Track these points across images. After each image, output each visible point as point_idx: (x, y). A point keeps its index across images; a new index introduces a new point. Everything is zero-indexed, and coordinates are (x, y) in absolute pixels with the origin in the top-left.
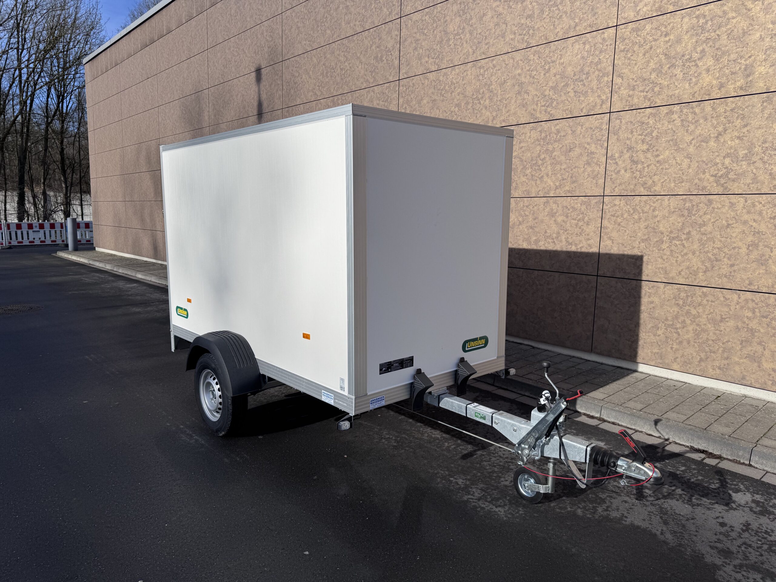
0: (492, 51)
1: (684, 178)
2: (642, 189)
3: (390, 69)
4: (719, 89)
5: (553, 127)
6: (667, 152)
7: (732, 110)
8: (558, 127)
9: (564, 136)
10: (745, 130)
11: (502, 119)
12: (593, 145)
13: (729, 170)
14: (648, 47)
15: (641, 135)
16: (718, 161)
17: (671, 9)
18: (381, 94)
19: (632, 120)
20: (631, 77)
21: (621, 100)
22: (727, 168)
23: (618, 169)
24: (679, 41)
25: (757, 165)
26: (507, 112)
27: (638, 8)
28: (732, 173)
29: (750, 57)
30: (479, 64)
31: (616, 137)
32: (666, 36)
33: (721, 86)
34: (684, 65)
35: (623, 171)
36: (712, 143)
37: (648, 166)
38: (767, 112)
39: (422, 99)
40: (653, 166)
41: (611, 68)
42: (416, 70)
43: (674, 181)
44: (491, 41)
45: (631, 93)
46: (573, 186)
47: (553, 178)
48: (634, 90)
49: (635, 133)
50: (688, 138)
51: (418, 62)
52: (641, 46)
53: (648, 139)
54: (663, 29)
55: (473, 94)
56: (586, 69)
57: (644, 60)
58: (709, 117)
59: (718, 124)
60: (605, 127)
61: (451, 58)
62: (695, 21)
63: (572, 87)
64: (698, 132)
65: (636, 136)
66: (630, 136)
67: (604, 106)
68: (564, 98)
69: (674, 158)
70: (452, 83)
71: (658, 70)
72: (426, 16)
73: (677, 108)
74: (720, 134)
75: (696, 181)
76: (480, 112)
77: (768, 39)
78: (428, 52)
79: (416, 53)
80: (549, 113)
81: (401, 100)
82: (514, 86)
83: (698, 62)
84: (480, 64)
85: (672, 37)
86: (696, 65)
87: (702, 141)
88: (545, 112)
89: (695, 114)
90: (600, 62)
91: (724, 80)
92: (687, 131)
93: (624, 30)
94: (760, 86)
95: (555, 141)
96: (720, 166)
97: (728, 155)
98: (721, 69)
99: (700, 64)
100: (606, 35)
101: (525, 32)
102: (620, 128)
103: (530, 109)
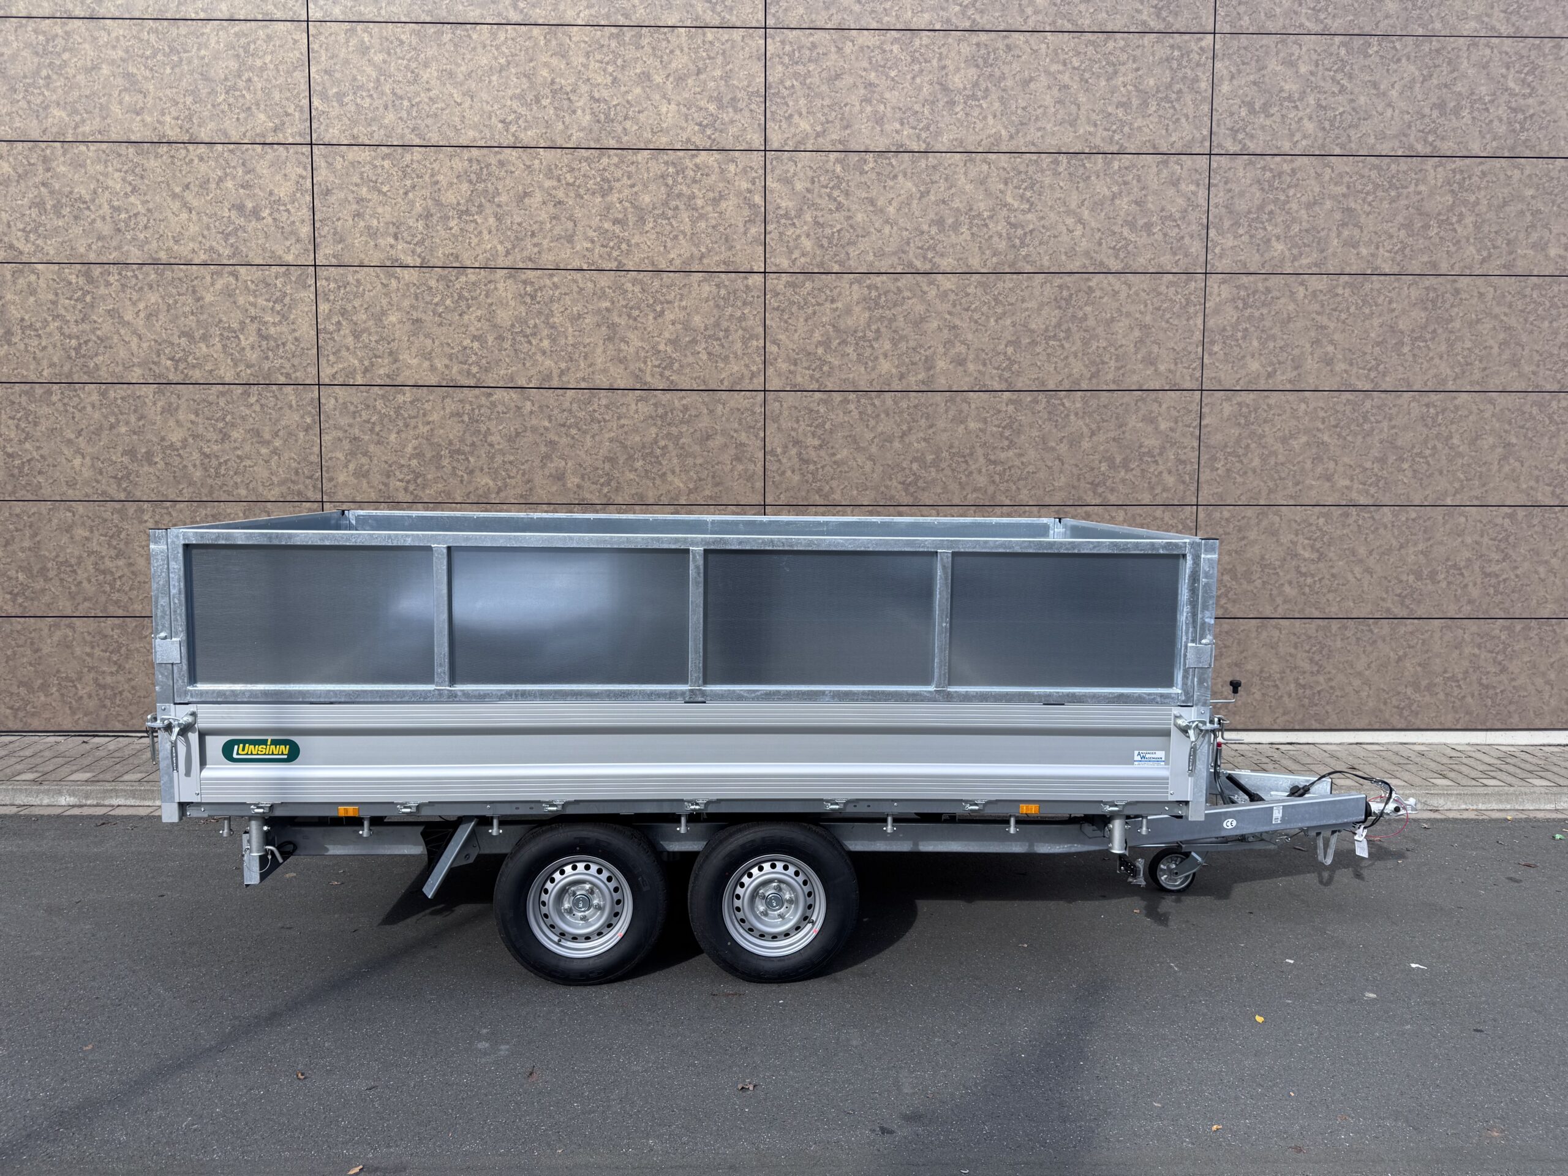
0: (548, 259)
1: (869, 484)
2: (817, 497)
3: (287, 239)
4: (900, 380)
5: (676, 402)
6: (845, 452)
7: (915, 407)
8: (684, 402)
9: (696, 416)
10: (931, 431)
11: (580, 375)
12: (744, 434)
13: (918, 478)
14: (810, 311)
15: (811, 426)
16: (905, 465)
17: (836, 268)
18: (261, 286)
19: (797, 405)
20: (791, 346)
21: (780, 375)
22: (915, 474)
23: (782, 469)
24: (848, 311)
25: (945, 472)
26: (590, 366)
27: (794, 257)
28: (921, 481)
29: (930, 348)
30: (524, 275)
31: (776, 425)
32: (833, 301)
33: (902, 377)
34: (857, 344)
35: (789, 473)
36: (897, 445)
37: (823, 467)
38: (951, 413)
39: (384, 313)
40: (828, 468)
41: (761, 329)
42: (362, 256)
43: (857, 488)
44: (545, 242)
45: (792, 368)
46: (716, 490)
47: (683, 476)
48: (796, 364)
49: (801, 423)
50: (869, 436)
51: (367, 242)
52: (800, 308)
53: (819, 432)
54: (828, 292)
55: (513, 326)
56: (725, 324)
57: (806, 329)
58: (891, 413)
59: (901, 421)
60: (759, 410)
61: (454, 251)
62: (866, 291)
63: (704, 345)
64: (880, 429)
65: (803, 427)
66: (795, 426)
67: (755, 381)
68: (691, 359)
69: (854, 459)
70: (461, 296)
71: (826, 344)
72: (383, 159)
73: (852, 396)
74: (904, 434)
75: (883, 489)
76: (531, 357)
77: (946, 331)
78: (392, 229)
79: (362, 224)
80: (668, 379)
81: (324, 307)
82: (598, 325)
83: (874, 343)
84: (523, 277)
85: (839, 305)
86: (872, 346)
87: (885, 440)
88: (661, 375)
89: (875, 406)
90: (743, 318)
91: (903, 369)
92: (867, 426)
93: (775, 281)
94: (942, 383)
95: (682, 422)
96: (907, 471)
97: (915, 459)
98: (900, 356)
99: (876, 346)
100: (750, 282)
101: (611, 244)
102: (781, 413)
103: (632, 367)
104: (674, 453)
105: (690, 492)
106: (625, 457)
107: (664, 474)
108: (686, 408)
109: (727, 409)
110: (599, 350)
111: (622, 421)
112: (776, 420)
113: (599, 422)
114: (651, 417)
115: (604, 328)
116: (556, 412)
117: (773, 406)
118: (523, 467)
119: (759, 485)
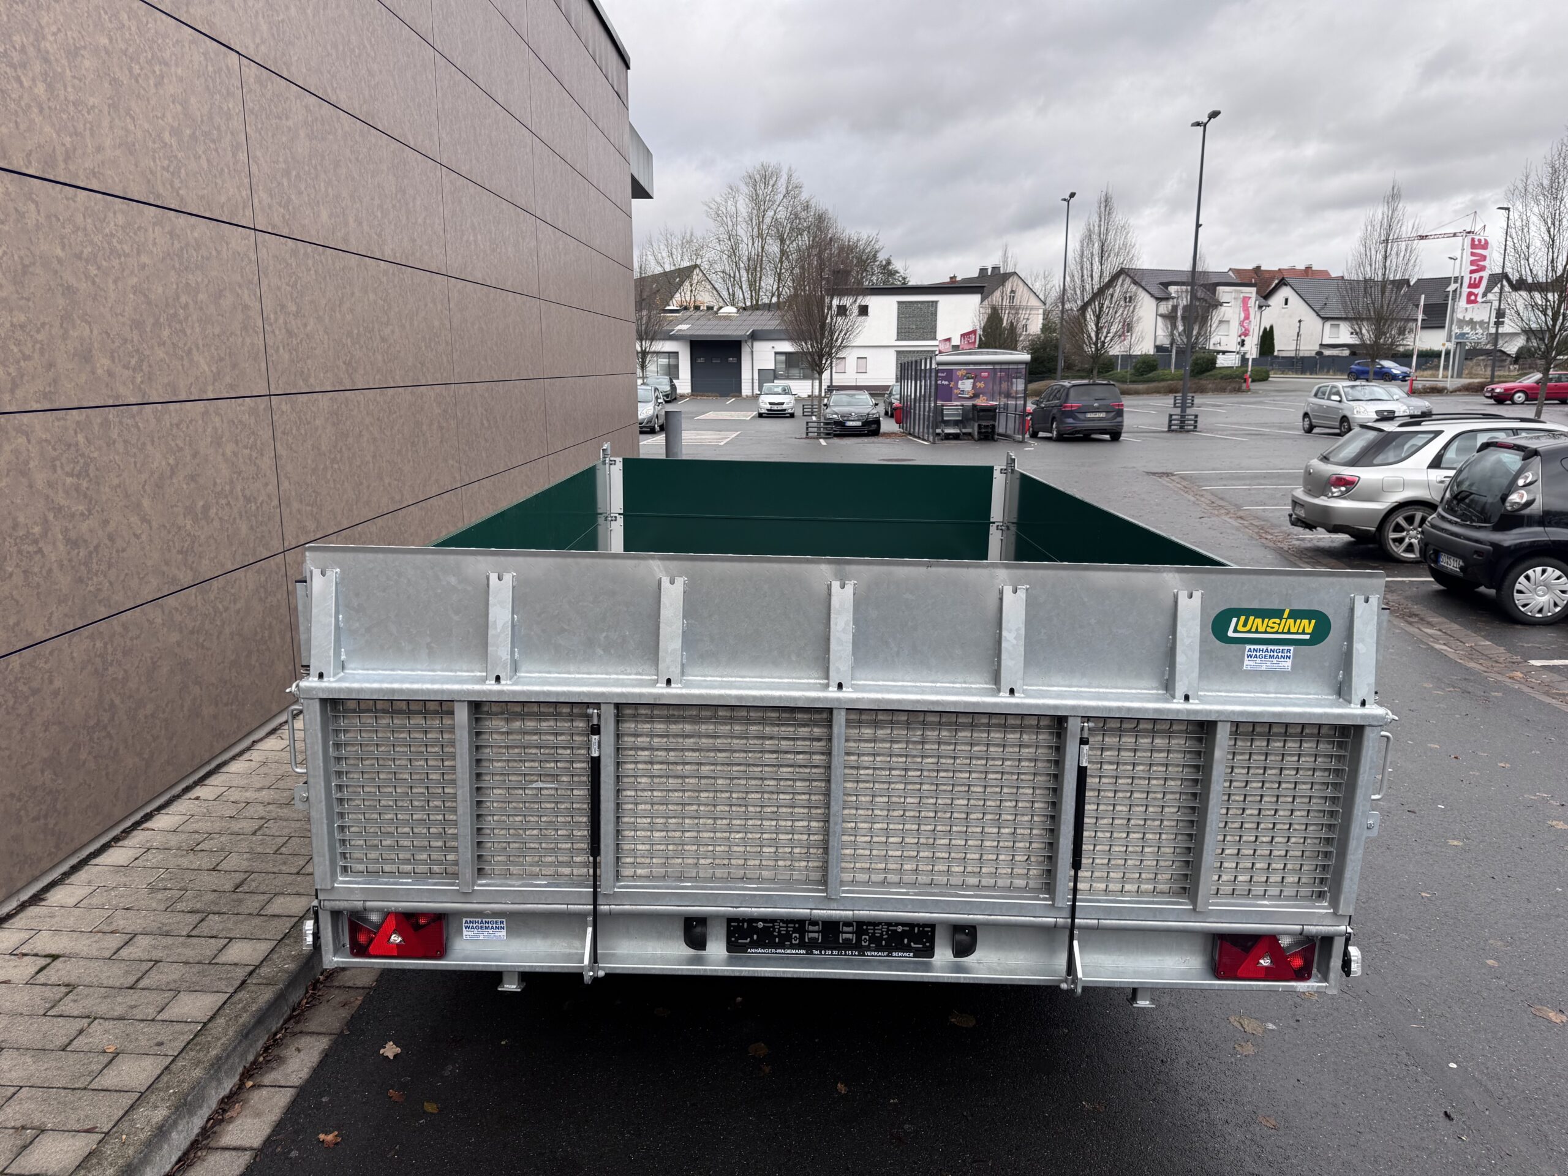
35: (281, 350)
37: (301, 342)
40: (304, 343)
43: (322, 369)
46: (234, 375)
47: (206, 354)
48: (271, 197)
58: (332, 274)
60: (253, 256)
63: (203, 146)
64: (328, 294)
65: (284, 285)
66: (279, 283)
67: (247, 213)
69: (317, 331)
73: (309, 248)
75: (336, 370)
80: (179, 193)
87: (332, 309)
88: (171, 185)
89: (323, 264)
95: (197, 267)
100: (229, 61)
102: (268, 264)
104: (195, 317)
105: (215, 380)
106: (151, 320)
107: (190, 350)
108: (198, 246)
109: (231, 251)
110: (105, 123)
111: (145, 259)
112: (266, 276)
113: (120, 258)
114: (169, 255)
115: (106, 85)
116: (68, 229)
117: (263, 252)
118: (39, 337)
119: (263, 365)
